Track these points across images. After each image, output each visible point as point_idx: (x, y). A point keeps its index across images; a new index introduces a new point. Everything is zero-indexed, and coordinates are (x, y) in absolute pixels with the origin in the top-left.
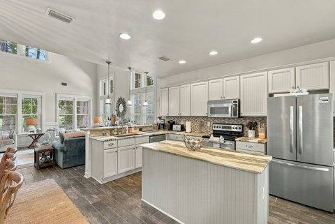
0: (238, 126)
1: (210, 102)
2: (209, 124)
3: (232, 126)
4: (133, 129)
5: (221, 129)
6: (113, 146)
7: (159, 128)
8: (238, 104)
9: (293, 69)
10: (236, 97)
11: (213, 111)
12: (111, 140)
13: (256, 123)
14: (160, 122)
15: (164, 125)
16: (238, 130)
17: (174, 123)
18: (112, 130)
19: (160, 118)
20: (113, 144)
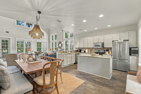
1: (94, 43)
2: (93, 50)
3: (101, 51)
5: (97, 52)
8: (103, 44)
9: (119, 34)
10: (103, 42)
11: (95, 46)
13: (109, 50)
14: (76, 50)
15: (78, 50)
16: (103, 52)
17: (81, 50)
18: (63, 52)
19: (76, 48)
20: (66, 56)
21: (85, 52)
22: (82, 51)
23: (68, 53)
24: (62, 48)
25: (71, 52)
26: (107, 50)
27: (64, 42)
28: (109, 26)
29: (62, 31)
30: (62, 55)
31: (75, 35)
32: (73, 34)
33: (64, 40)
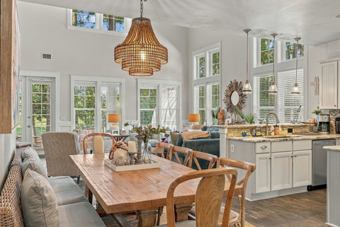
4: (280, 129)
6: (266, 150)
7: (320, 130)
12: (264, 141)
14: (320, 119)
15: (328, 123)
18: (252, 129)
19: (317, 113)
20: (266, 147)
23: (273, 133)
24: (245, 111)
25: (290, 131)
27: (256, 81)
29: (247, 31)
30: (244, 141)
31: (310, 47)
32: (300, 42)
33: (254, 74)
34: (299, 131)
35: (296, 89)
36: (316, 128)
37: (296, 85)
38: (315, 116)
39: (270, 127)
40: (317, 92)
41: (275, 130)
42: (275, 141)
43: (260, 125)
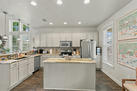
0: (70, 50)
1: (61, 42)
2: (59, 50)
3: (68, 50)
4: (22, 54)
5: (64, 52)
8: (71, 43)
9: (86, 33)
10: (70, 40)
12: (15, 62)
13: (76, 49)
14: (35, 50)
15: (37, 51)
16: (70, 52)
17: (43, 50)
19: (34, 48)
20: (16, 64)
21: (48, 53)
22: (43, 52)
23: (19, 56)
25: (26, 54)
26: (75, 50)
28: (80, 23)
29: (5, 13)
30: (3, 64)
31: (31, 28)
32: (29, 26)
33: (10, 34)
34: (29, 54)
35: (28, 41)
36: (34, 53)
37: (28, 39)
38: (33, 49)
39: (18, 54)
40: (34, 42)
41: (20, 55)
42: (20, 61)
43: (12, 54)
